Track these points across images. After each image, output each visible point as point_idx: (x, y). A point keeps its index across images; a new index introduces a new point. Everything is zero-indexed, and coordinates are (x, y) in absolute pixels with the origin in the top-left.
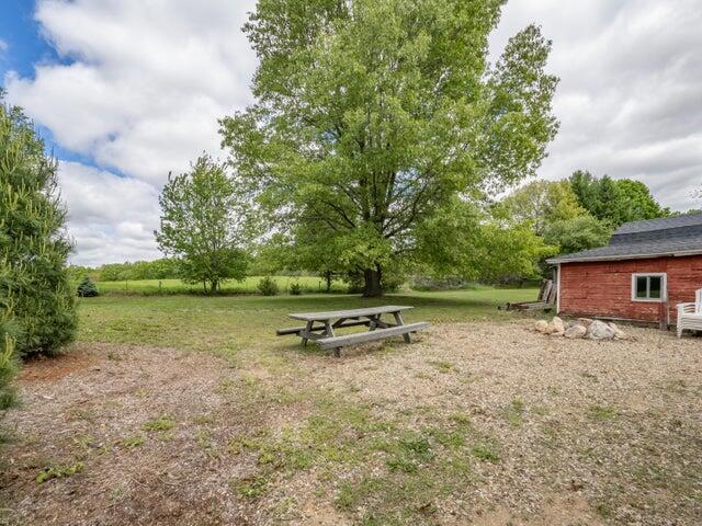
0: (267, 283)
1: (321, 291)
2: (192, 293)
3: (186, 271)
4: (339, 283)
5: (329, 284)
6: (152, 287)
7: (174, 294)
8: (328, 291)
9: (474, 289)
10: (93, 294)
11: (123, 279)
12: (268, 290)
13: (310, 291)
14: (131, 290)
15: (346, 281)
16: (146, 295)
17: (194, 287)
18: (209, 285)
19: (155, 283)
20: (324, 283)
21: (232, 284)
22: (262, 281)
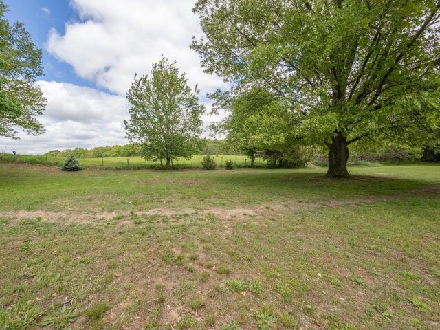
0: (208, 160)
1: (247, 167)
2: (152, 168)
3: (148, 151)
4: (259, 160)
5: (253, 161)
6: (122, 163)
7: (138, 168)
8: (252, 166)
9: (367, 165)
10: (77, 169)
11: (106, 156)
12: (208, 166)
13: (239, 167)
14: (107, 165)
15: (264, 159)
16: (117, 169)
17: (153, 163)
18: (164, 161)
19: (124, 160)
20: (249, 160)
21: (181, 160)
22: (204, 159)
